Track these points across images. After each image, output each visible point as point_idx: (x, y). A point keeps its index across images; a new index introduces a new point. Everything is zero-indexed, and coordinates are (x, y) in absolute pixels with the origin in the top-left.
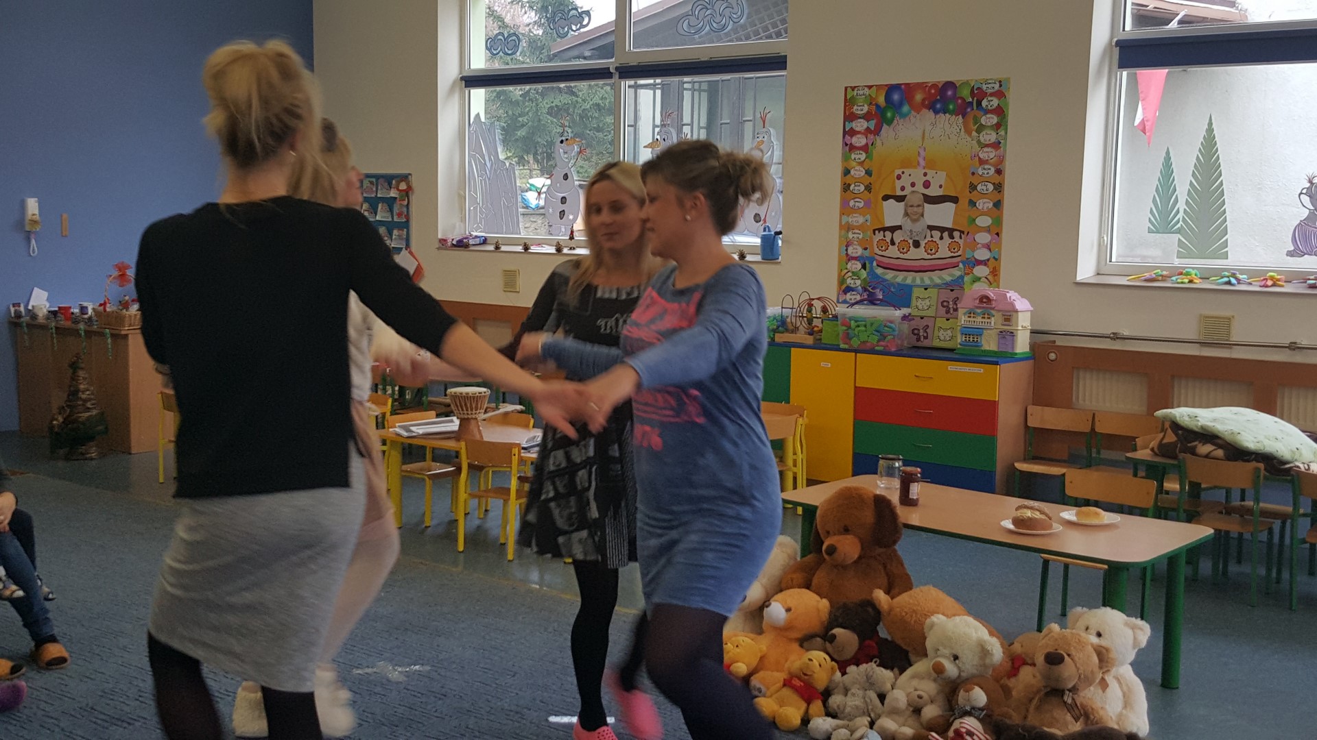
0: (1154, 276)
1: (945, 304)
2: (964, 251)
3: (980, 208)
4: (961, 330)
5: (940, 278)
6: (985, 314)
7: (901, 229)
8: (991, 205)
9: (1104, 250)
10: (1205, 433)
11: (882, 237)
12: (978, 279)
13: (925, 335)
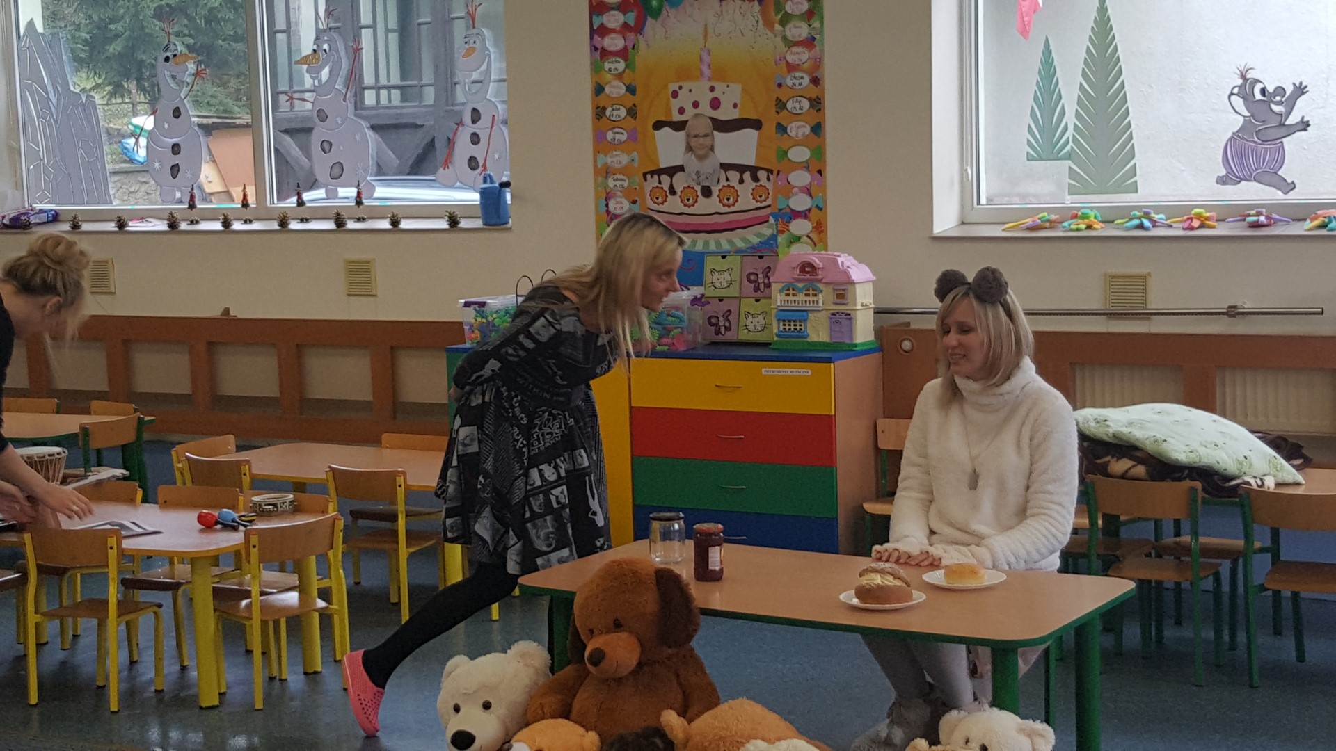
0: (1039, 221)
1: (752, 277)
2: (775, 199)
3: (793, 134)
4: (776, 316)
5: (744, 239)
6: (809, 290)
7: (684, 171)
8: (807, 130)
9: (968, 188)
10: (1119, 443)
11: (656, 184)
12: (796, 239)
13: (727, 324)
